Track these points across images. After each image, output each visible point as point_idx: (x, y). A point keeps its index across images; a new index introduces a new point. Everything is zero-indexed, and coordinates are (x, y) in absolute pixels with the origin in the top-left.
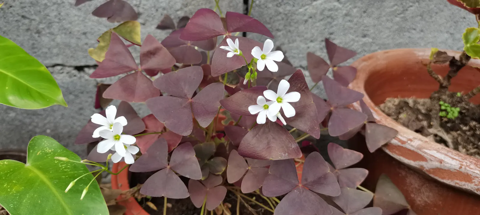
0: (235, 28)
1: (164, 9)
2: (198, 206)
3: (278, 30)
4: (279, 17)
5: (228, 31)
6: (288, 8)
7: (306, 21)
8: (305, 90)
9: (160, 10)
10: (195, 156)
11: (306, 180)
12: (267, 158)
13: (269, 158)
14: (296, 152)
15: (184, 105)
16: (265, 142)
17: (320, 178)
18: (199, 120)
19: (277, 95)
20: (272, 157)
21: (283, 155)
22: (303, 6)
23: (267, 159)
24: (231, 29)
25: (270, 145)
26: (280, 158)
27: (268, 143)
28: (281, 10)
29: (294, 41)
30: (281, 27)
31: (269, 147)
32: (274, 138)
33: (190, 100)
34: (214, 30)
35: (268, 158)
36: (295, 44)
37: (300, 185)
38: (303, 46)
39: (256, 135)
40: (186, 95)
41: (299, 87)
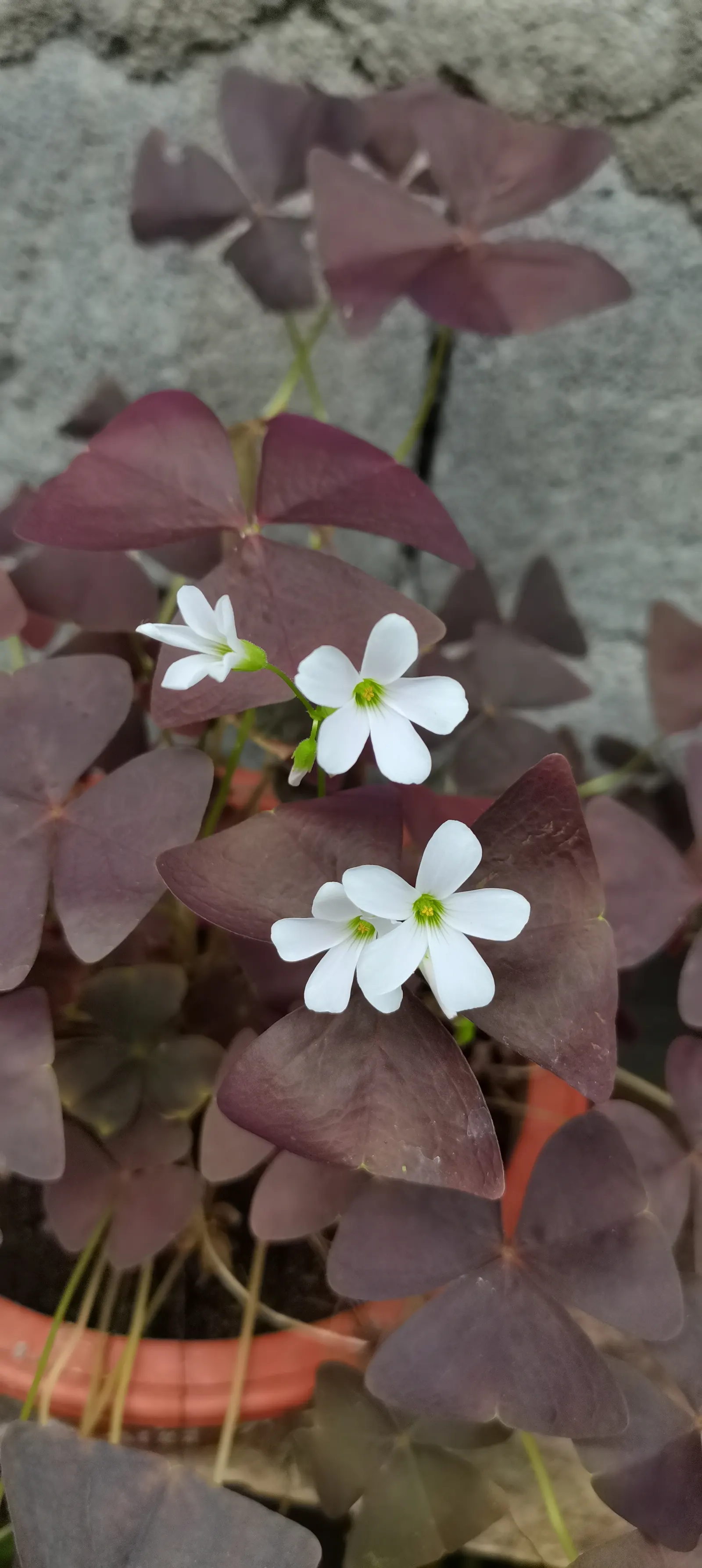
0: (295, 499)
1: (110, 351)
2: (68, 1245)
3: (557, 483)
4: (567, 433)
5: (258, 516)
6: (609, 397)
7: (673, 460)
8: (576, 853)
9: (94, 357)
10: (47, 1066)
11: (539, 1233)
12: (345, 1160)
13: (354, 1163)
14: (479, 1162)
15: (24, 833)
16: (346, 1080)
17: (600, 1238)
18: (70, 922)
19: (416, 893)
20: (368, 1160)
21: (422, 1159)
22: (667, 396)
23: (343, 1167)
24: (277, 505)
25: (368, 1099)
26: (404, 1169)
27: (361, 1089)
28: (577, 401)
29: (618, 532)
30: (571, 472)
31: (364, 1109)
32: (390, 1067)
33: (56, 813)
34: (196, 503)
35: (349, 1159)
36: (617, 547)
37: (508, 1254)
38: (649, 555)
39: (308, 1043)
40: (39, 787)
41: (549, 836)
